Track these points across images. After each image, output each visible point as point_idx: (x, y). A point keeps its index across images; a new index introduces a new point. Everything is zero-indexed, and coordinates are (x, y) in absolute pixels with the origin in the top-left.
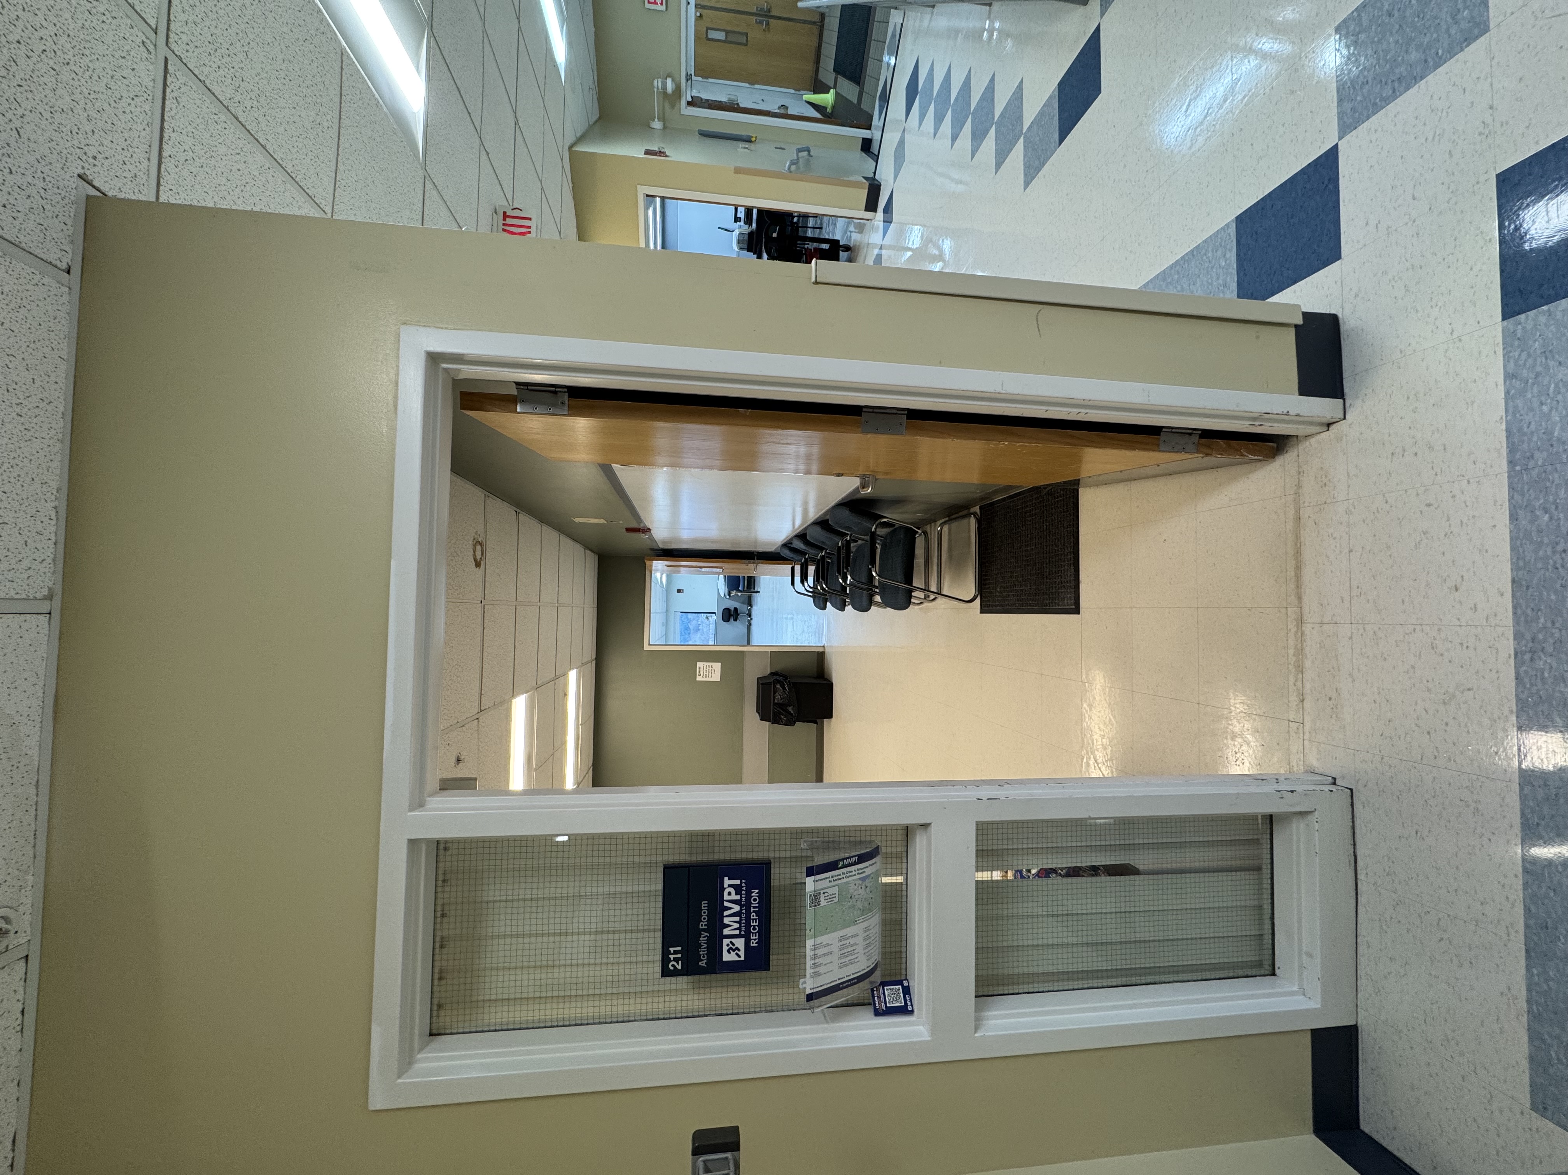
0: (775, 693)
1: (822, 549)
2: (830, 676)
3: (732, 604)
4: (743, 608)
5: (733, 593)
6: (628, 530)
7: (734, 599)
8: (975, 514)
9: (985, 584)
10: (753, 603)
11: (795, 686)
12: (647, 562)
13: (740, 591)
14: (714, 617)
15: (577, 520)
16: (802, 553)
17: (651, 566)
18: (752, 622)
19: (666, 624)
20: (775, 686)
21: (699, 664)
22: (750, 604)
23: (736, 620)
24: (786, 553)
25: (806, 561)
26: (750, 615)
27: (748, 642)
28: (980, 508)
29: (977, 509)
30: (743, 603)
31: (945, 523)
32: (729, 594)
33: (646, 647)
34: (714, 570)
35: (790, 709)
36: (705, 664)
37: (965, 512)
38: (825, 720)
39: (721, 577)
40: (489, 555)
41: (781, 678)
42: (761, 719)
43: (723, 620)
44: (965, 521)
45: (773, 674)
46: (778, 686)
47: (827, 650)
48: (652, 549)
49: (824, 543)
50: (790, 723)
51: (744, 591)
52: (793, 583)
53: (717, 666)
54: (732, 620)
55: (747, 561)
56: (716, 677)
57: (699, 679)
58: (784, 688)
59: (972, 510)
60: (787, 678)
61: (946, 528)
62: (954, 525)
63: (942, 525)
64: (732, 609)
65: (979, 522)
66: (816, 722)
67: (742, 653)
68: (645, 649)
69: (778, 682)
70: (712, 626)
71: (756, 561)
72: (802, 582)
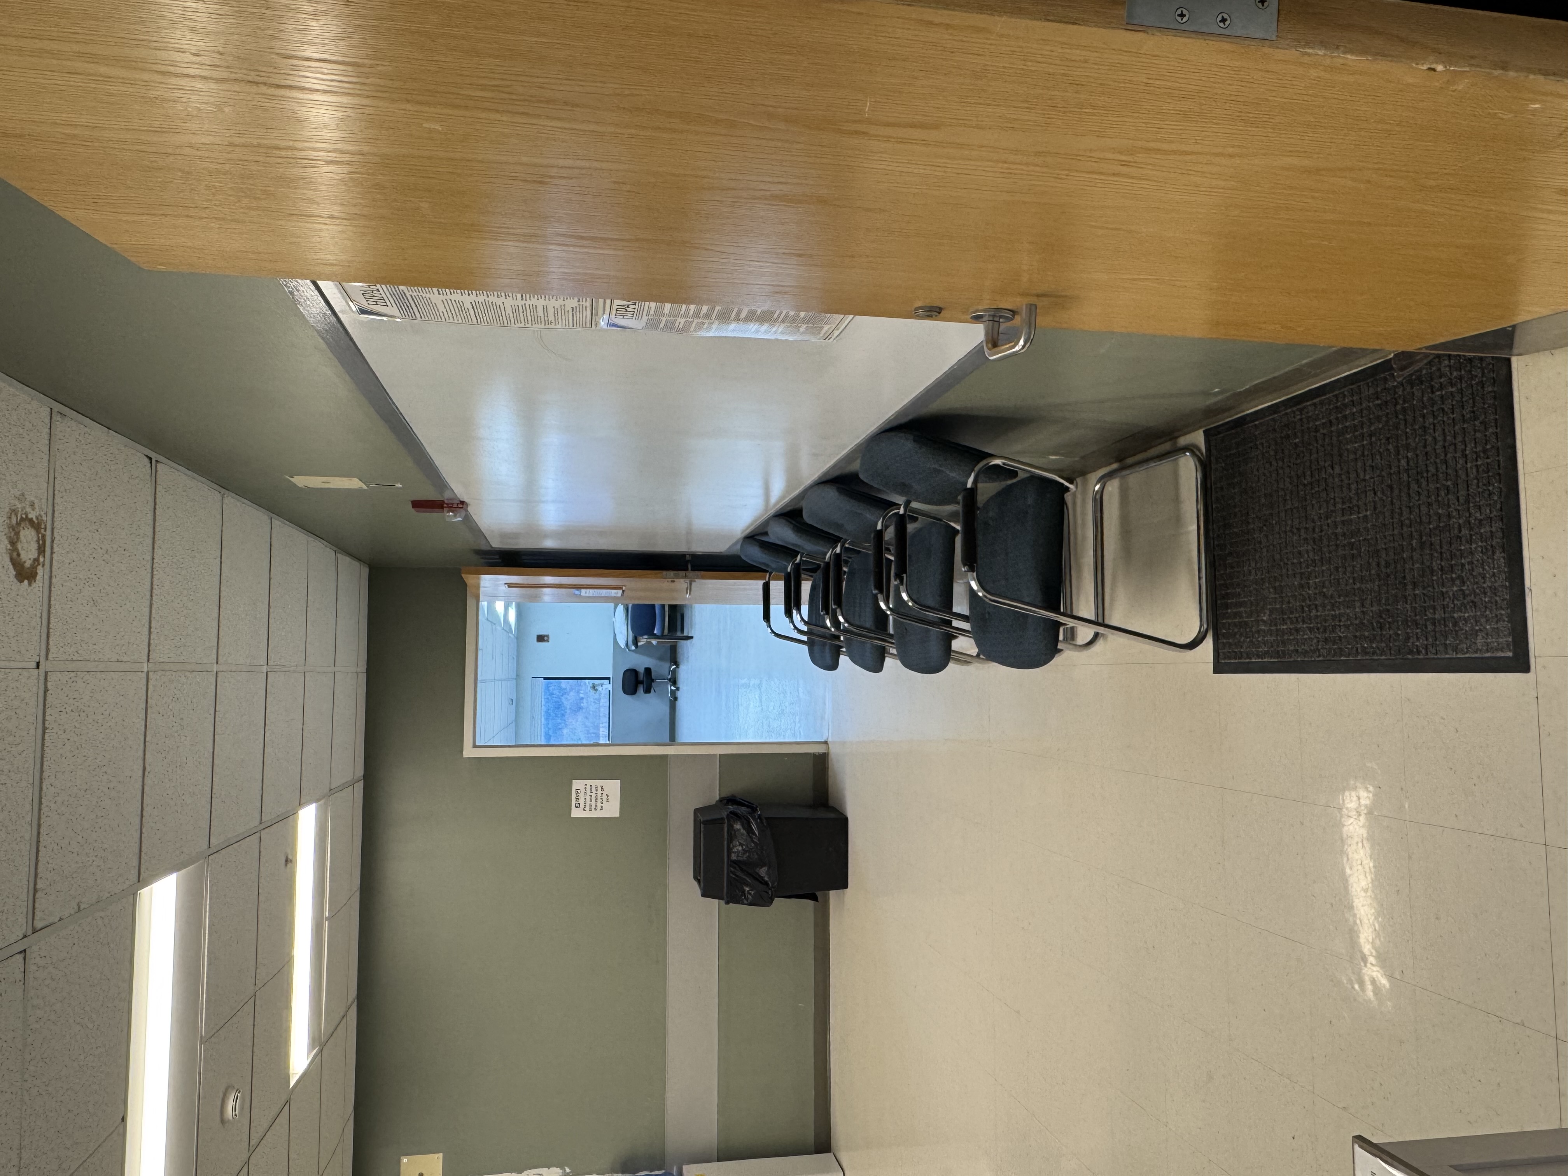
0: (731, 837)
1: (834, 540)
2: (841, 801)
3: (641, 662)
4: (661, 668)
5: (642, 641)
6: (419, 505)
7: (647, 650)
8: (1191, 449)
9: (1227, 606)
10: (680, 658)
11: (769, 824)
12: (469, 579)
13: (656, 637)
14: (607, 686)
15: (300, 481)
16: (789, 552)
17: (478, 587)
18: (679, 694)
19: (517, 703)
20: (731, 827)
21: (577, 784)
22: (674, 660)
23: (648, 691)
24: (755, 554)
25: (797, 568)
26: (674, 682)
27: (673, 738)
28: (1206, 433)
29: (1198, 438)
30: (661, 659)
31: (1110, 475)
32: (635, 642)
33: (469, 752)
34: (604, 592)
35: (763, 872)
36: (589, 782)
37: (1167, 446)
38: (832, 894)
39: (621, 608)
40: (60, 553)
41: (743, 810)
42: (703, 895)
43: (625, 691)
44: (1163, 468)
45: (728, 800)
46: (738, 826)
47: (834, 750)
48: (480, 553)
49: (840, 527)
50: (763, 900)
51: (662, 636)
52: (767, 616)
53: (613, 787)
54: (641, 690)
55: (671, 573)
56: (612, 809)
57: (576, 813)
58: (750, 830)
59: (1183, 441)
60: (754, 810)
61: (1113, 487)
62: (1135, 478)
63: (1103, 480)
64: (641, 670)
65: (1205, 466)
66: (814, 898)
67: (664, 757)
68: (466, 754)
69: (735, 816)
70: (604, 702)
71: (691, 574)
72: (788, 613)
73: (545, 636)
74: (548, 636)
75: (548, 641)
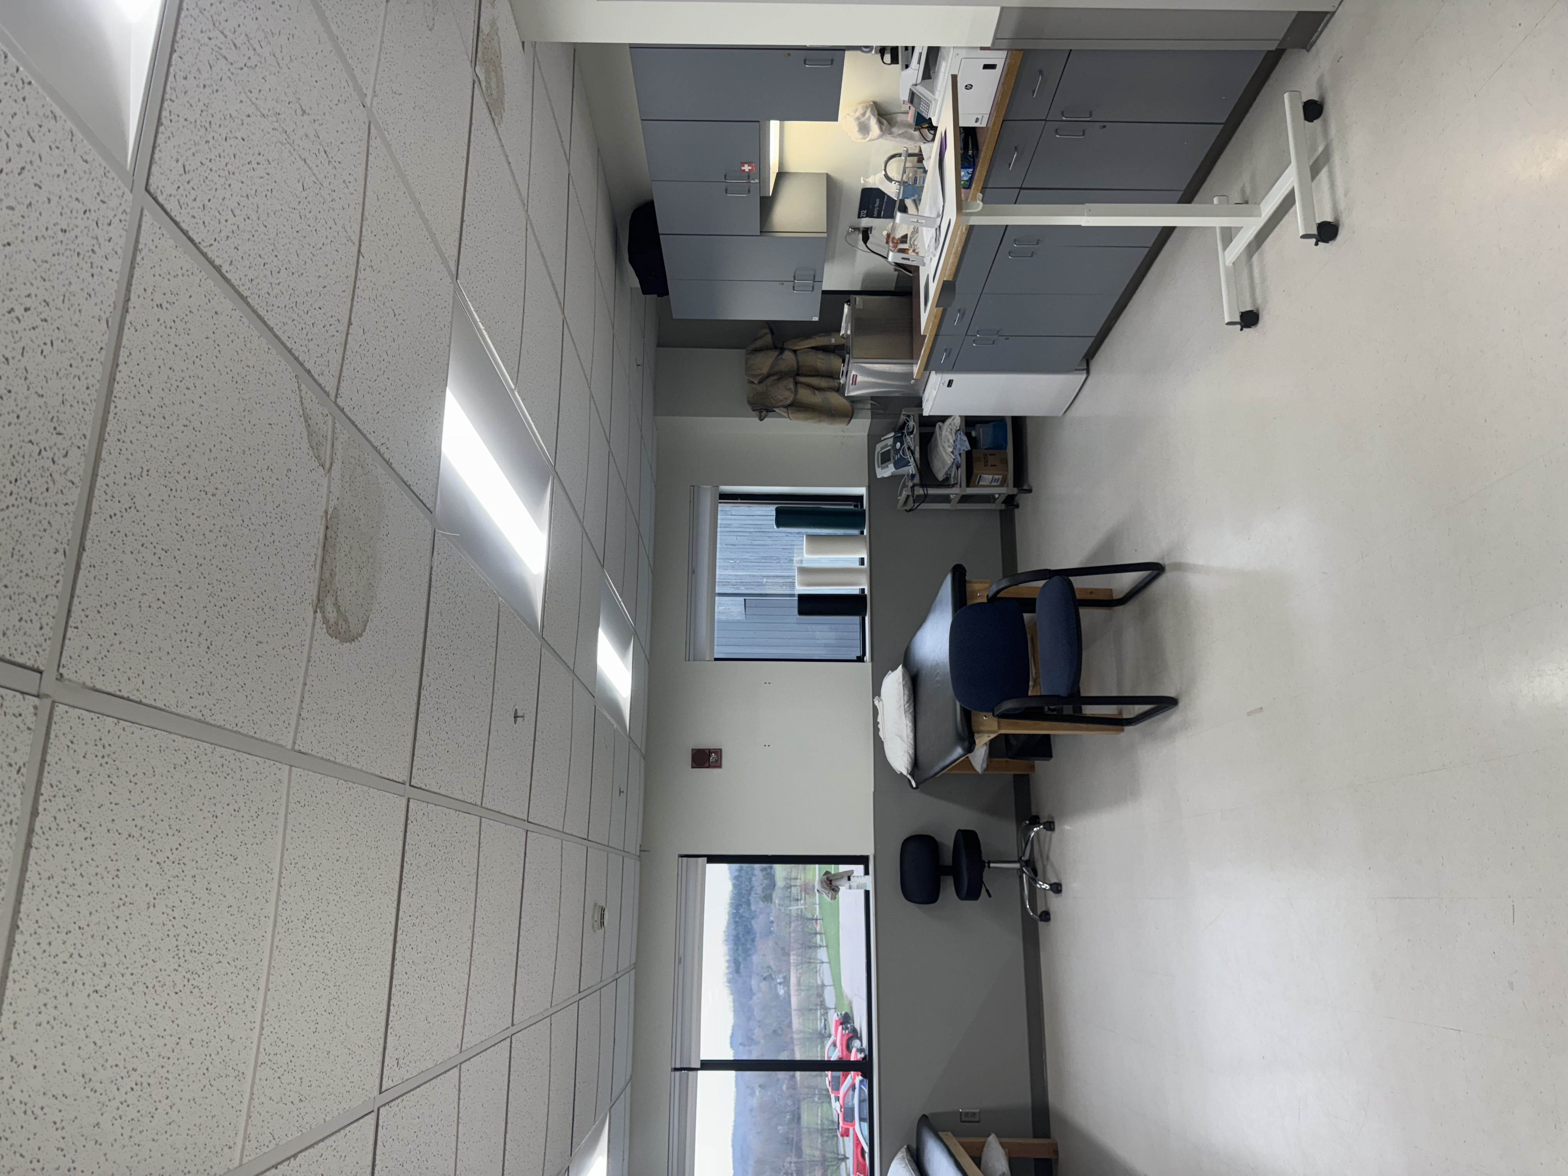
3: (948, 818)
23: (967, 893)
43: (908, 894)
54: (949, 891)
73: (710, 752)
74: (718, 752)
75: (718, 764)
